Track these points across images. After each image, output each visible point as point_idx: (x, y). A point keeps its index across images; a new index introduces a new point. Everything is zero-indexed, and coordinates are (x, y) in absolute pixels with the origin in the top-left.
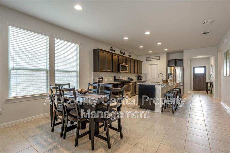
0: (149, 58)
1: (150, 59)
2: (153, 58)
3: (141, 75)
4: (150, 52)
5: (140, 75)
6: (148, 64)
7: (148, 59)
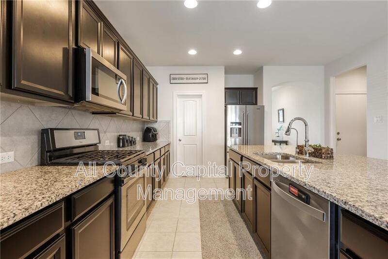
0: (177, 76)
1: (182, 79)
2: (188, 76)
3: (155, 126)
4: (192, 52)
5: (152, 126)
6: (175, 94)
7: (174, 79)
